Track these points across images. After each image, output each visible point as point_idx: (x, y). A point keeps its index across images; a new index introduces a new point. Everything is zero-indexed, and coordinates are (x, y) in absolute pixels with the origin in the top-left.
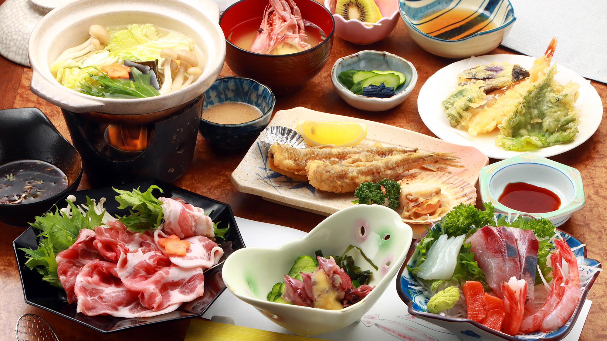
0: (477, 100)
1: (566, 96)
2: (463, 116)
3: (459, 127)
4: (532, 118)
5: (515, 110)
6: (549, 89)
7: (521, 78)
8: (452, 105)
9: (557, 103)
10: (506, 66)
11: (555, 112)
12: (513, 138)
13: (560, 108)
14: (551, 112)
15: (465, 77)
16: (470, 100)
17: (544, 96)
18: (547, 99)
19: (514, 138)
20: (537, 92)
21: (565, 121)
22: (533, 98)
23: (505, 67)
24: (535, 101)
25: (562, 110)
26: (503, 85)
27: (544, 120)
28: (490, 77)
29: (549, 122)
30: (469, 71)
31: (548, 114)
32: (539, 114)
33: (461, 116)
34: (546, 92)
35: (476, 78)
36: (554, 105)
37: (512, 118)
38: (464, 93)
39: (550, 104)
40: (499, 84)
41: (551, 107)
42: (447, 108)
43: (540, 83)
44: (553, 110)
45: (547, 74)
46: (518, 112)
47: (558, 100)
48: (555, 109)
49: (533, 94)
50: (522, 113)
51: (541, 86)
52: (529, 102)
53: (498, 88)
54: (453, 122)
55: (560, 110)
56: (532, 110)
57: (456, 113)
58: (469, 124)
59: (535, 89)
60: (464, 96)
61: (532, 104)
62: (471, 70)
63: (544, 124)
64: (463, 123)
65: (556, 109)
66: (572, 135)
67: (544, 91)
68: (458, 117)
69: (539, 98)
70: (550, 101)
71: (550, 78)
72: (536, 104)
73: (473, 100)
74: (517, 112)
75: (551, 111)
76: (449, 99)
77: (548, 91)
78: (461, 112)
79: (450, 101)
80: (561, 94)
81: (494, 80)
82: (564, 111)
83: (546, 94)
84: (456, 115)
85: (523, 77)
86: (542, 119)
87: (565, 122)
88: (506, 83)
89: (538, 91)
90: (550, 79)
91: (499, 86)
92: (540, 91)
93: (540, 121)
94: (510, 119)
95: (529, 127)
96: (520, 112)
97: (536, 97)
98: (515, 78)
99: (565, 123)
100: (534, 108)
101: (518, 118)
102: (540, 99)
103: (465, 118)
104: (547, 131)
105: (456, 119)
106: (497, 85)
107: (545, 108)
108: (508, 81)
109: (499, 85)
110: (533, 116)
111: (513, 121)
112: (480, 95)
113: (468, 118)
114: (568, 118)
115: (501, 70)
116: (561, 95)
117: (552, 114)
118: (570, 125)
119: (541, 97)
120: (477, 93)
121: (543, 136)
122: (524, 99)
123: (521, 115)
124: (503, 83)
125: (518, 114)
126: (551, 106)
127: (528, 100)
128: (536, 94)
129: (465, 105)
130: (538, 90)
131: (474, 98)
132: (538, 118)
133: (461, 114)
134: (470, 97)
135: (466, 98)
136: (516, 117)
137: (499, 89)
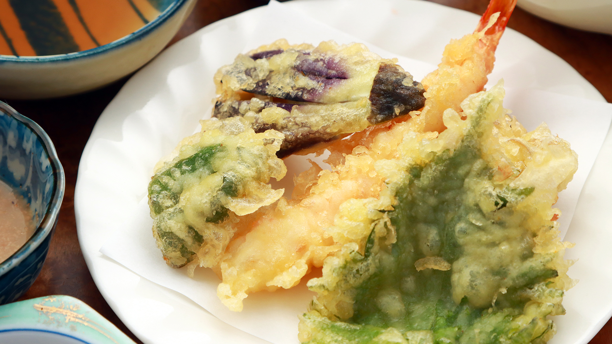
0: (253, 186)
1: (528, 191)
2: (205, 238)
3: (192, 268)
4: (419, 255)
5: (367, 233)
6: (478, 165)
7: (397, 111)
8: (175, 197)
9: (501, 215)
10: (356, 63)
11: (494, 244)
12: (353, 327)
13: (506, 232)
14: (480, 243)
15: (235, 85)
16: (231, 187)
17: (461, 188)
18: (470, 199)
19: (358, 327)
20: (437, 174)
21: (524, 275)
22: (424, 190)
23: (354, 67)
24: (432, 201)
25: (515, 239)
26: (340, 131)
27: (457, 265)
28: (306, 96)
29: (472, 274)
30: (251, 64)
31: (470, 249)
32: (442, 243)
33: (198, 238)
34: (467, 174)
35: (267, 92)
36: (489, 222)
37: (355, 261)
38: (216, 162)
39: (479, 216)
40: (328, 126)
41: (480, 228)
42: (157, 208)
43: (450, 147)
44: (484, 237)
45: (472, 117)
46: (376, 241)
47: (504, 205)
48: (492, 234)
49: (425, 180)
50: (387, 243)
51: (452, 154)
52: (412, 204)
53: (327, 137)
54: (175, 254)
55: (508, 239)
56: (422, 227)
57: (183, 227)
58: (223, 266)
59: (433, 164)
60: (213, 172)
61: (421, 209)
62: (256, 57)
63: (455, 277)
64: (204, 262)
65: (498, 233)
66: (541, 325)
67: (461, 171)
68: (189, 241)
69: (444, 191)
70: (477, 205)
71: (480, 130)
72: (435, 209)
73: (240, 188)
74: (370, 240)
75: (480, 241)
76: (169, 173)
77: (474, 173)
78: (199, 223)
79: (171, 184)
80: (512, 185)
81: (317, 112)
82: (522, 239)
83: (467, 180)
84: (182, 234)
85: (403, 108)
86: (451, 261)
87: (521, 280)
88: (350, 124)
89: (441, 172)
90: (480, 135)
91: (327, 133)
92: (447, 171)
93: (443, 266)
94: (347, 262)
95: (410, 283)
96: (383, 239)
97: (434, 188)
98: (381, 110)
99: (521, 282)
100: (428, 222)
101: (374, 260)
102: (449, 196)
103: (213, 246)
104: (465, 301)
105: (183, 246)
106: (325, 128)
107: (461, 225)
108: (357, 120)
109: (328, 130)
110: (424, 248)
111: (358, 271)
112: (264, 169)
113: (221, 245)
114: (532, 268)
115: (342, 77)
116: (513, 190)
117: (483, 249)
118: (539, 289)
119: (450, 189)
120: (257, 164)
121: (451, 320)
122: (396, 196)
123: (384, 249)
124: (342, 124)
125: (376, 248)
126: (479, 224)
127: (410, 198)
128: (435, 179)
129: (212, 203)
130: (441, 168)
131: (242, 179)
132: (439, 255)
133: (199, 233)
134: (230, 175)
135: (216, 181)
136: (366, 256)
137: (330, 140)
